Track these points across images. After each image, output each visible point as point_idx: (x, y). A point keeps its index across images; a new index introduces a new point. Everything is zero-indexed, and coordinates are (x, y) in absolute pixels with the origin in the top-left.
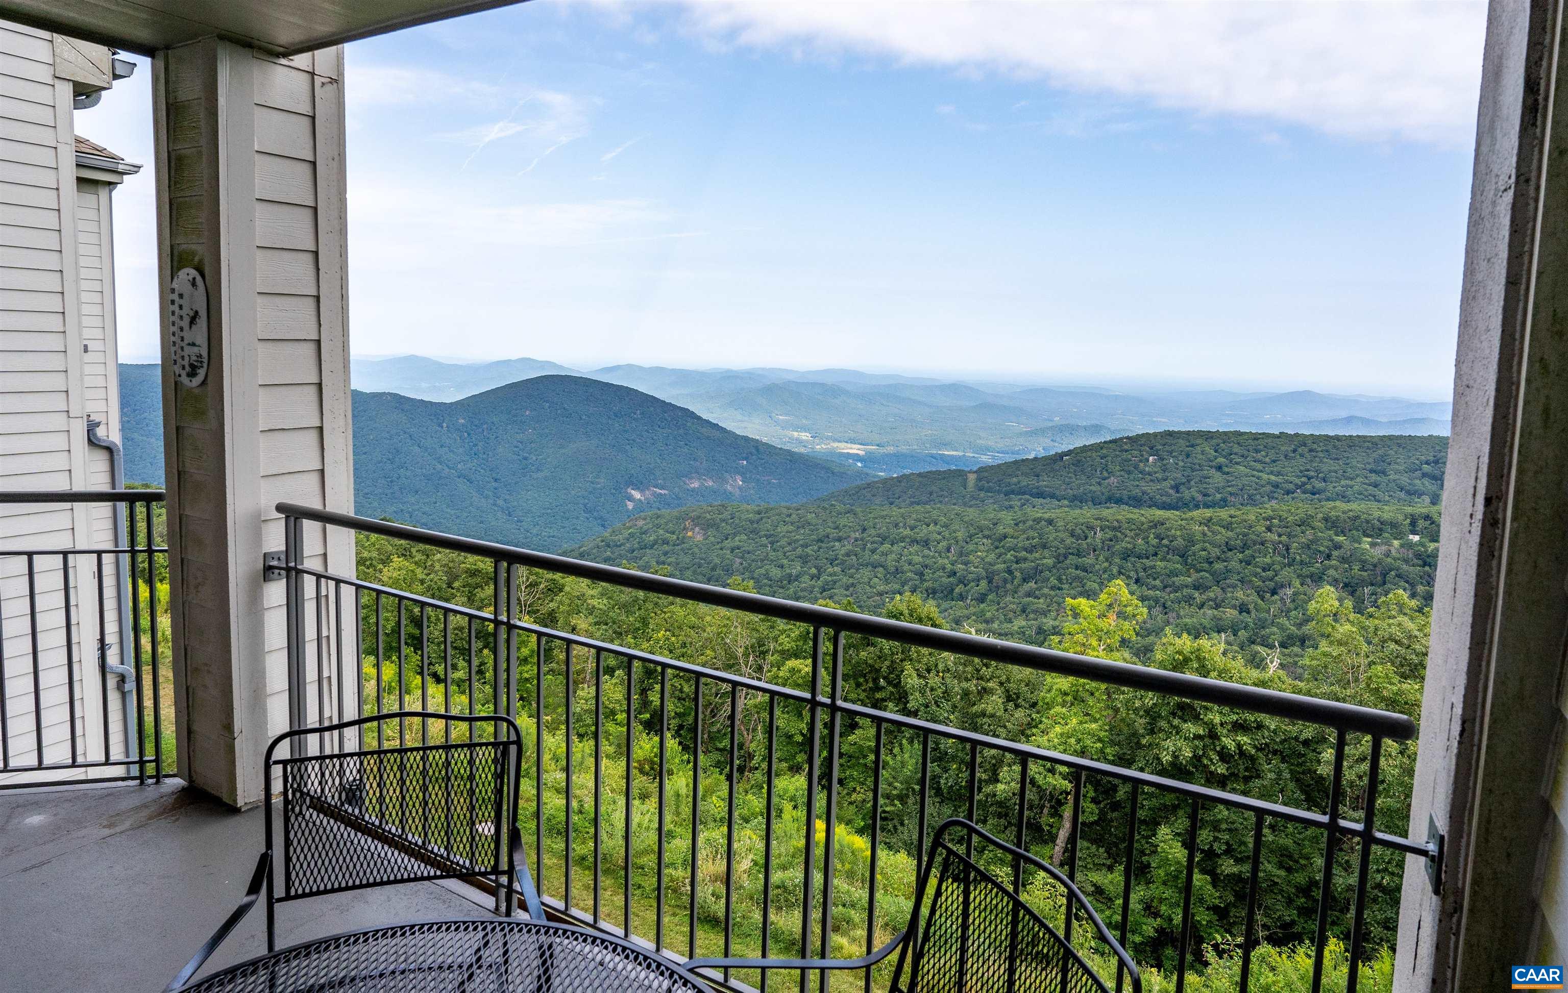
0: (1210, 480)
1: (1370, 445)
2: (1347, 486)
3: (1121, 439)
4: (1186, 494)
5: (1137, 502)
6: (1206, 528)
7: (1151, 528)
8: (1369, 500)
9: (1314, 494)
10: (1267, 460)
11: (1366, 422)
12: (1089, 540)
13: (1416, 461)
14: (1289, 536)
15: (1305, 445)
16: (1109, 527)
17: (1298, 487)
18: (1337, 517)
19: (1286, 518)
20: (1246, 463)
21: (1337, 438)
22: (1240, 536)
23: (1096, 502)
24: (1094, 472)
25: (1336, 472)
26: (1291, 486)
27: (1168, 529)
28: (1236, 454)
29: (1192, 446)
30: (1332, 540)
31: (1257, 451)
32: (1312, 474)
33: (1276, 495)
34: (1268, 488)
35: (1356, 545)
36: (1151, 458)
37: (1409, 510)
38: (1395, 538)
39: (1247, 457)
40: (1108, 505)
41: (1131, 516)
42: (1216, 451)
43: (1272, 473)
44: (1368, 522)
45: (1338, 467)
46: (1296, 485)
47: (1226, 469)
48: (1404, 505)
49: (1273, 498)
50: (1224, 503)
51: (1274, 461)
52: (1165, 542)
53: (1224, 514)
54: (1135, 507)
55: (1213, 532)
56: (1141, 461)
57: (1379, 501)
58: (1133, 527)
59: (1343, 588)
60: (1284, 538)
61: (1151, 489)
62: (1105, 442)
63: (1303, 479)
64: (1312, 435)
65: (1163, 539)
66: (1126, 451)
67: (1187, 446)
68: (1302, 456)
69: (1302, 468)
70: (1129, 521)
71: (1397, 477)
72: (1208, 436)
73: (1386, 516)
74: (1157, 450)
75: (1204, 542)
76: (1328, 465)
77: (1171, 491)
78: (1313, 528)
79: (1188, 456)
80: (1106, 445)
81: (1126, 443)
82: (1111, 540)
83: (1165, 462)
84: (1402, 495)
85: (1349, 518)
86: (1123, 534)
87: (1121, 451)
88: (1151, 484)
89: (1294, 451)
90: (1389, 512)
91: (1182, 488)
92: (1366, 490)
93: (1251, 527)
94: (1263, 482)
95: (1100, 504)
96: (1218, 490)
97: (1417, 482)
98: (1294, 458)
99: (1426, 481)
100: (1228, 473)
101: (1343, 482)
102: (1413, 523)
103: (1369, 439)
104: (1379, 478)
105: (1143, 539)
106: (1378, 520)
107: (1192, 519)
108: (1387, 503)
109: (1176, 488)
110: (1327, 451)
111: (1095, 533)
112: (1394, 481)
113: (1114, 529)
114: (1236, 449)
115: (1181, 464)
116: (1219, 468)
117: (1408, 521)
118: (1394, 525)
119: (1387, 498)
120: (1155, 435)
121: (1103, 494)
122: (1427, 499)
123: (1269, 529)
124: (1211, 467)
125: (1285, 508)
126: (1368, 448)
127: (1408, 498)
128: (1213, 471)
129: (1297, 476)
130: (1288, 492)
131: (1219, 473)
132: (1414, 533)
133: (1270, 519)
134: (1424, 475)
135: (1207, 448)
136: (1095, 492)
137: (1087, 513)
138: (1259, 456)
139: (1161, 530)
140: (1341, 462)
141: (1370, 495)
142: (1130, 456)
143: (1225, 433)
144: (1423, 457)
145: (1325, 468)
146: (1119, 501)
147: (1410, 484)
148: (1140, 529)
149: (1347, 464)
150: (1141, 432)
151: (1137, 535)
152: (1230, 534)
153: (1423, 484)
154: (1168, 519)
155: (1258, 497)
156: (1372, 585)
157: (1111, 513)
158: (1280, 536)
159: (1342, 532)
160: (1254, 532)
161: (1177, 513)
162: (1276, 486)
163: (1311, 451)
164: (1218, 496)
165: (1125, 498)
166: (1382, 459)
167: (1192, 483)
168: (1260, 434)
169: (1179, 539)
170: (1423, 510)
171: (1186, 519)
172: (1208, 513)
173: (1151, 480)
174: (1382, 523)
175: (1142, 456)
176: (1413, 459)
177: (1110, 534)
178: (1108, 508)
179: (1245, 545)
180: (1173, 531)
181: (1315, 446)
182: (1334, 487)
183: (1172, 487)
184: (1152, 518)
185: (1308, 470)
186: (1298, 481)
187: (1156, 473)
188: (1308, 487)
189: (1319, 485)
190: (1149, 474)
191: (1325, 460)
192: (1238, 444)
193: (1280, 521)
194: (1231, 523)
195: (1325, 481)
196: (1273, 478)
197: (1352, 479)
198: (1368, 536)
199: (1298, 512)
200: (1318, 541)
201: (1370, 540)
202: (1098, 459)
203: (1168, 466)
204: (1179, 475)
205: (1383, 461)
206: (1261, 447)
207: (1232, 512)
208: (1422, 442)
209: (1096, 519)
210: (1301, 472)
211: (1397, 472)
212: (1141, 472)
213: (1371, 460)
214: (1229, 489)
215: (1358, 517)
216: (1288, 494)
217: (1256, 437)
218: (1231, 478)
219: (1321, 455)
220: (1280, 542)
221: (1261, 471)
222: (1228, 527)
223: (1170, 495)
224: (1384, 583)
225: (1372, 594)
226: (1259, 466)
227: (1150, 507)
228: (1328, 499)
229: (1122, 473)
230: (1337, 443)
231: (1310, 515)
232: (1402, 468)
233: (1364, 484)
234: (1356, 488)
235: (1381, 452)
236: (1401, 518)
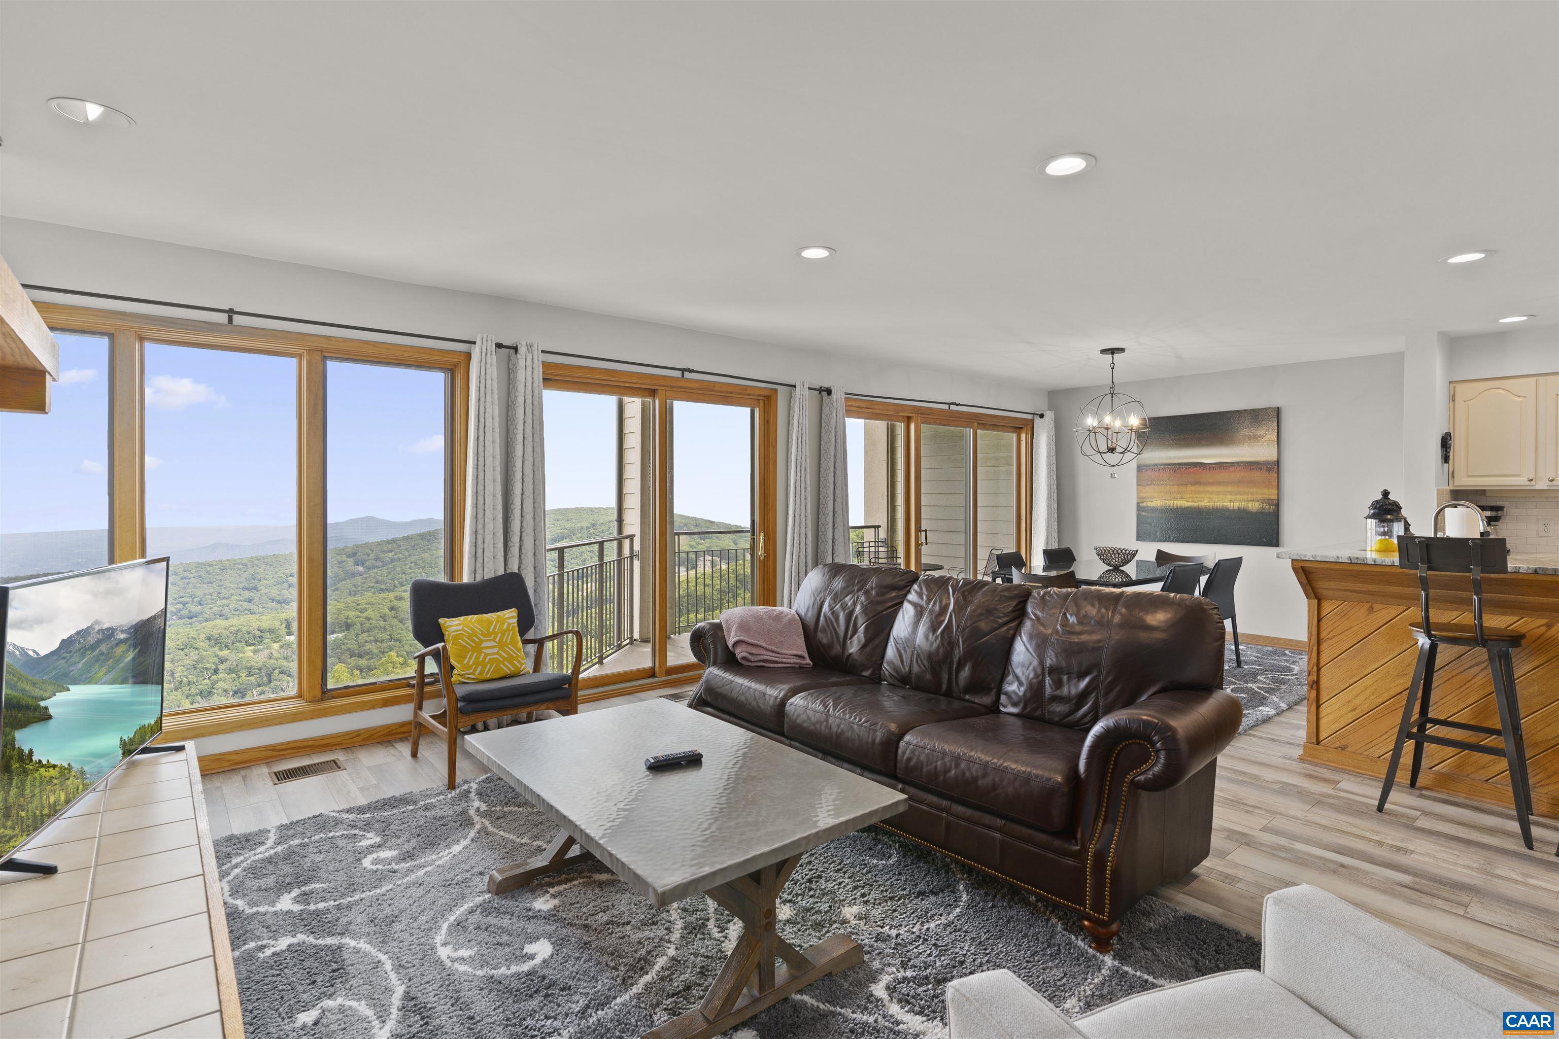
1: (240, 566)
2: (223, 606)
8: (246, 614)
9: (191, 618)
13: (283, 575)
18: (219, 634)
25: (211, 595)
30: (217, 656)
35: (241, 655)
37: (283, 616)
38: (275, 642)
44: (249, 633)
45: (212, 590)
48: (278, 613)
57: (254, 613)
59: (233, 695)
71: (267, 591)
73: (265, 625)
84: (274, 605)
85: (230, 633)
92: (242, 606)
97: (285, 592)
101: (219, 603)
102: (288, 626)
103: (239, 561)
104: (252, 594)
106: (258, 630)
108: (262, 614)
110: (200, 577)
112: (266, 594)
117: (284, 625)
118: (271, 631)
119: (261, 610)
126: (239, 569)
127: (279, 606)
132: (290, 634)
134: (290, 586)
140: (214, 585)
141: (246, 610)
144: (288, 571)
145: (199, 593)
147: (279, 595)
149: (221, 586)
153: (290, 593)
156: (259, 686)
159: (226, 646)
163: (183, 578)
166: (253, 577)
174: (261, 632)
176: (280, 574)
181: (186, 574)
182: (211, 608)
189: (195, 609)
191: (198, 585)
197: (227, 598)
198: (250, 645)
199: (179, 637)
200: (204, 659)
201: (252, 648)
205: (254, 579)
211: (267, 586)
213: (243, 579)
215: (238, 631)
219: (193, 580)
224: (270, 681)
228: (207, 620)
230: (209, 568)
231: (192, 638)
232: (271, 582)
233: (241, 601)
234: (231, 606)
235: (251, 571)
236: (277, 623)
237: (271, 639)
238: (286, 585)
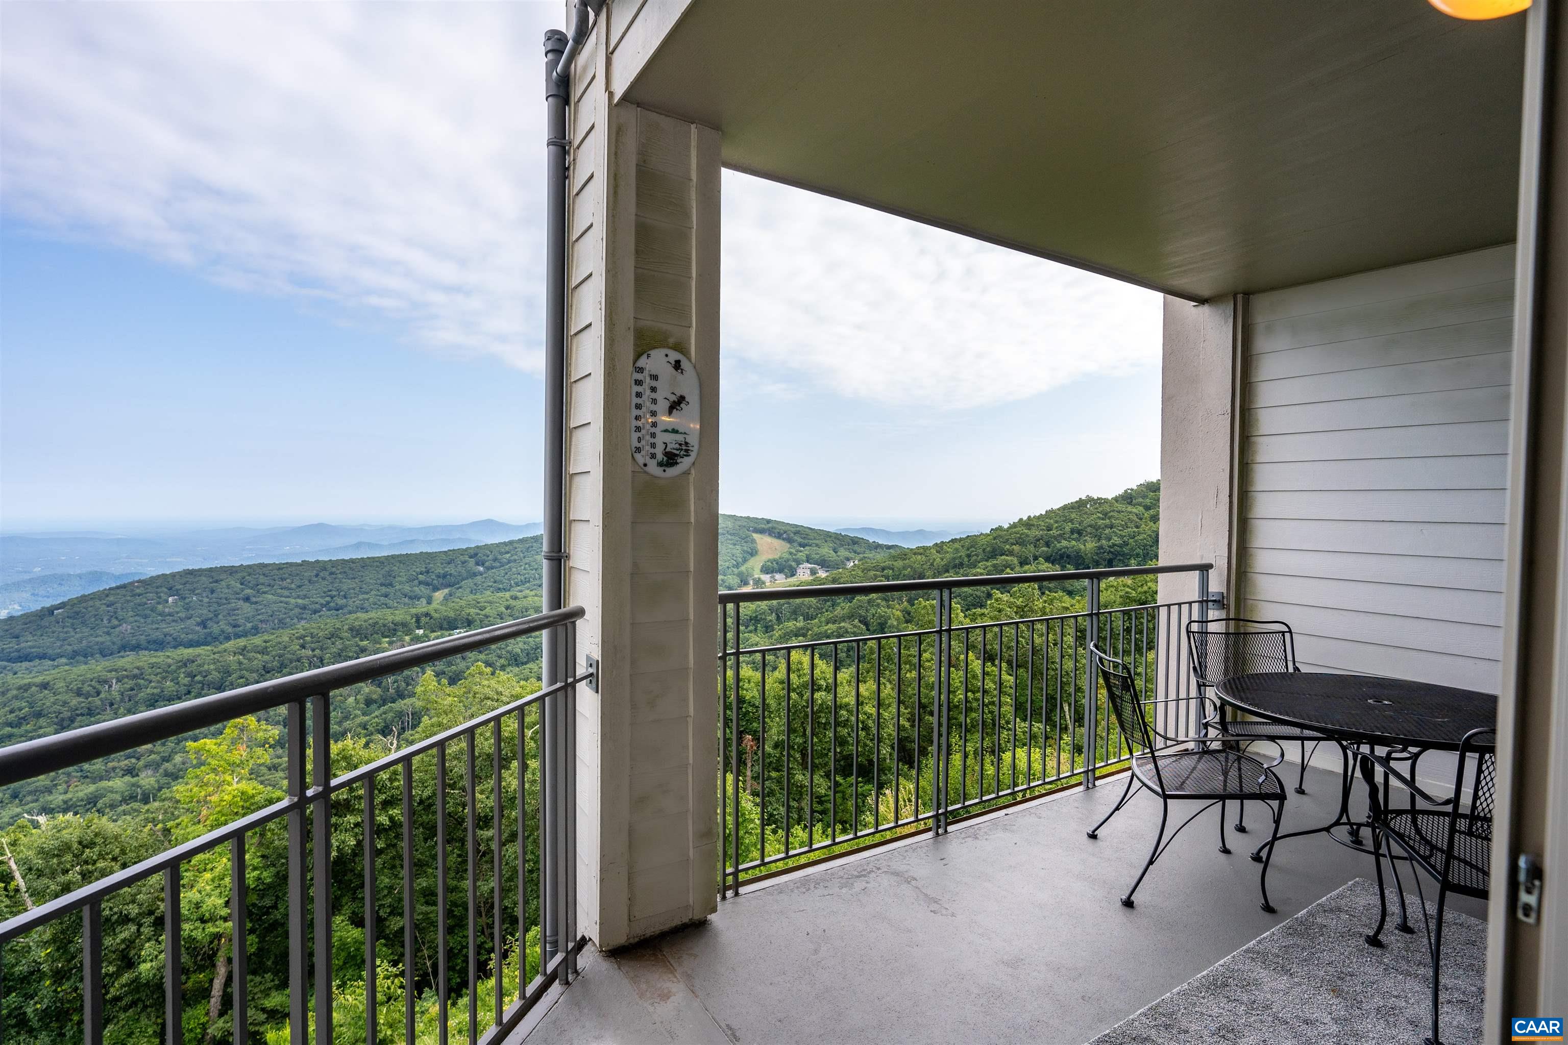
0: (239, 612)
1: (378, 564)
2: (364, 599)
3: (132, 583)
4: (215, 629)
5: (159, 645)
6: (241, 657)
7: (180, 668)
8: (383, 608)
9: (337, 610)
10: (293, 586)
11: (370, 545)
12: (102, 695)
13: (413, 573)
14: (322, 649)
15: (325, 569)
16: (127, 677)
17: (322, 605)
18: (360, 626)
19: (317, 634)
20: (273, 592)
21: (352, 561)
22: (277, 658)
23: (105, 653)
24: (99, 622)
25: (354, 589)
26: (318, 606)
27: (200, 665)
28: (263, 584)
29: (217, 581)
30: (358, 646)
31: (283, 579)
32: (334, 593)
33: (304, 616)
34: (297, 610)
35: (378, 646)
36: (170, 599)
37: (414, 611)
38: (406, 635)
39: (273, 586)
40: (122, 654)
41: (154, 660)
42: (242, 584)
43: (298, 597)
44: (384, 626)
45: (355, 585)
46: (322, 604)
47: (254, 599)
48: (409, 608)
49: (302, 619)
50: (256, 631)
51: (299, 587)
52: (198, 678)
53: (257, 640)
54: (156, 650)
55: (249, 659)
56: (159, 603)
57: (390, 608)
58: (158, 670)
60: (317, 652)
61: (173, 629)
62: (110, 589)
63: (328, 599)
64: (330, 560)
65: (195, 676)
66: (141, 594)
67: (210, 583)
68: (324, 579)
69: (325, 589)
70: (152, 666)
71: (401, 587)
72: (231, 571)
74: (177, 590)
75: (241, 670)
76: (347, 584)
77: (197, 628)
78: (341, 639)
79: (212, 592)
80: (112, 592)
81: (138, 587)
82: (132, 689)
83: (187, 601)
84: (406, 600)
85: (370, 625)
86: (147, 680)
87: (134, 595)
88: (174, 624)
89: (317, 576)
90: (400, 615)
91: (210, 624)
92: (379, 600)
93: (286, 647)
94: (291, 607)
95: (111, 654)
96: (248, 620)
97: (416, 588)
98: (317, 582)
99: (422, 587)
100: (256, 603)
101: (361, 597)
102: (418, 621)
103: (377, 559)
104: (388, 590)
105: (172, 681)
106: (392, 623)
107: (225, 651)
108: (396, 608)
109: (203, 624)
110: (345, 572)
111: (110, 686)
112: (400, 590)
113: (135, 677)
114: (262, 579)
115: (206, 600)
116: (247, 599)
117: (414, 619)
118: (404, 625)
119: (396, 605)
120: (173, 575)
121: (114, 643)
122: (424, 601)
123: (303, 647)
124: (239, 599)
125: (314, 625)
126: (377, 567)
128: (241, 603)
129: (322, 597)
130: (315, 612)
131: (248, 604)
132: (419, 628)
133: (302, 637)
134: (420, 583)
135: (233, 582)
136: (102, 643)
137: (98, 667)
138: (285, 584)
139: (193, 668)
140: (357, 580)
141: (383, 604)
142: (145, 600)
143: (249, 566)
144: (418, 570)
145: (345, 587)
146: (136, 648)
148: (167, 672)
149: (362, 581)
150: (154, 574)
151: (164, 678)
152: (266, 658)
153: (420, 590)
154: (199, 655)
155: (288, 620)
157: (128, 661)
158: (313, 650)
159: (366, 637)
160: (289, 651)
161: (209, 648)
162: (304, 608)
163: (331, 573)
164: (249, 625)
165: (144, 643)
166: (389, 574)
167: (220, 617)
168: (284, 564)
169: (214, 672)
170: (423, 610)
171: (219, 652)
172: (242, 642)
173: (173, 621)
174: (395, 625)
175: (160, 598)
176: (411, 572)
177: (130, 683)
178: (123, 657)
179: (282, 664)
180: (206, 667)
181: (334, 570)
182: (354, 602)
183: (198, 624)
184: (180, 658)
185: (331, 591)
186: (323, 601)
187: (178, 613)
188: (332, 604)
189: (341, 602)
190: (170, 615)
191: (344, 580)
192: (264, 575)
193: (312, 637)
194: (266, 648)
195: (345, 598)
196: (300, 601)
197: (367, 593)
198: (386, 637)
200: (347, 648)
201: (387, 639)
202: (104, 607)
203: (191, 604)
204: (205, 612)
205: (390, 576)
206: (287, 575)
207: (266, 637)
208: (417, 558)
209: (110, 671)
210: (325, 592)
211: (401, 583)
212: (160, 615)
213: (380, 576)
214: (259, 617)
215: (377, 623)
216: (315, 614)
217: (280, 567)
218: (260, 607)
219: (340, 576)
220: (314, 656)
221: (289, 597)
222: (264, 651)
223: (198, 632)
225: (394, 682)
226: (286, 593)
227: (175, 647)
228: (350, 613)
229: (136, 618)
230: (352, 565)
231: (338, 628)
232: (404, 579)
233: (377, 595)
234: (371, 600)
235: (387, 569)
236: (409, 618)
237: (403, 632)
238: (416, 582)
